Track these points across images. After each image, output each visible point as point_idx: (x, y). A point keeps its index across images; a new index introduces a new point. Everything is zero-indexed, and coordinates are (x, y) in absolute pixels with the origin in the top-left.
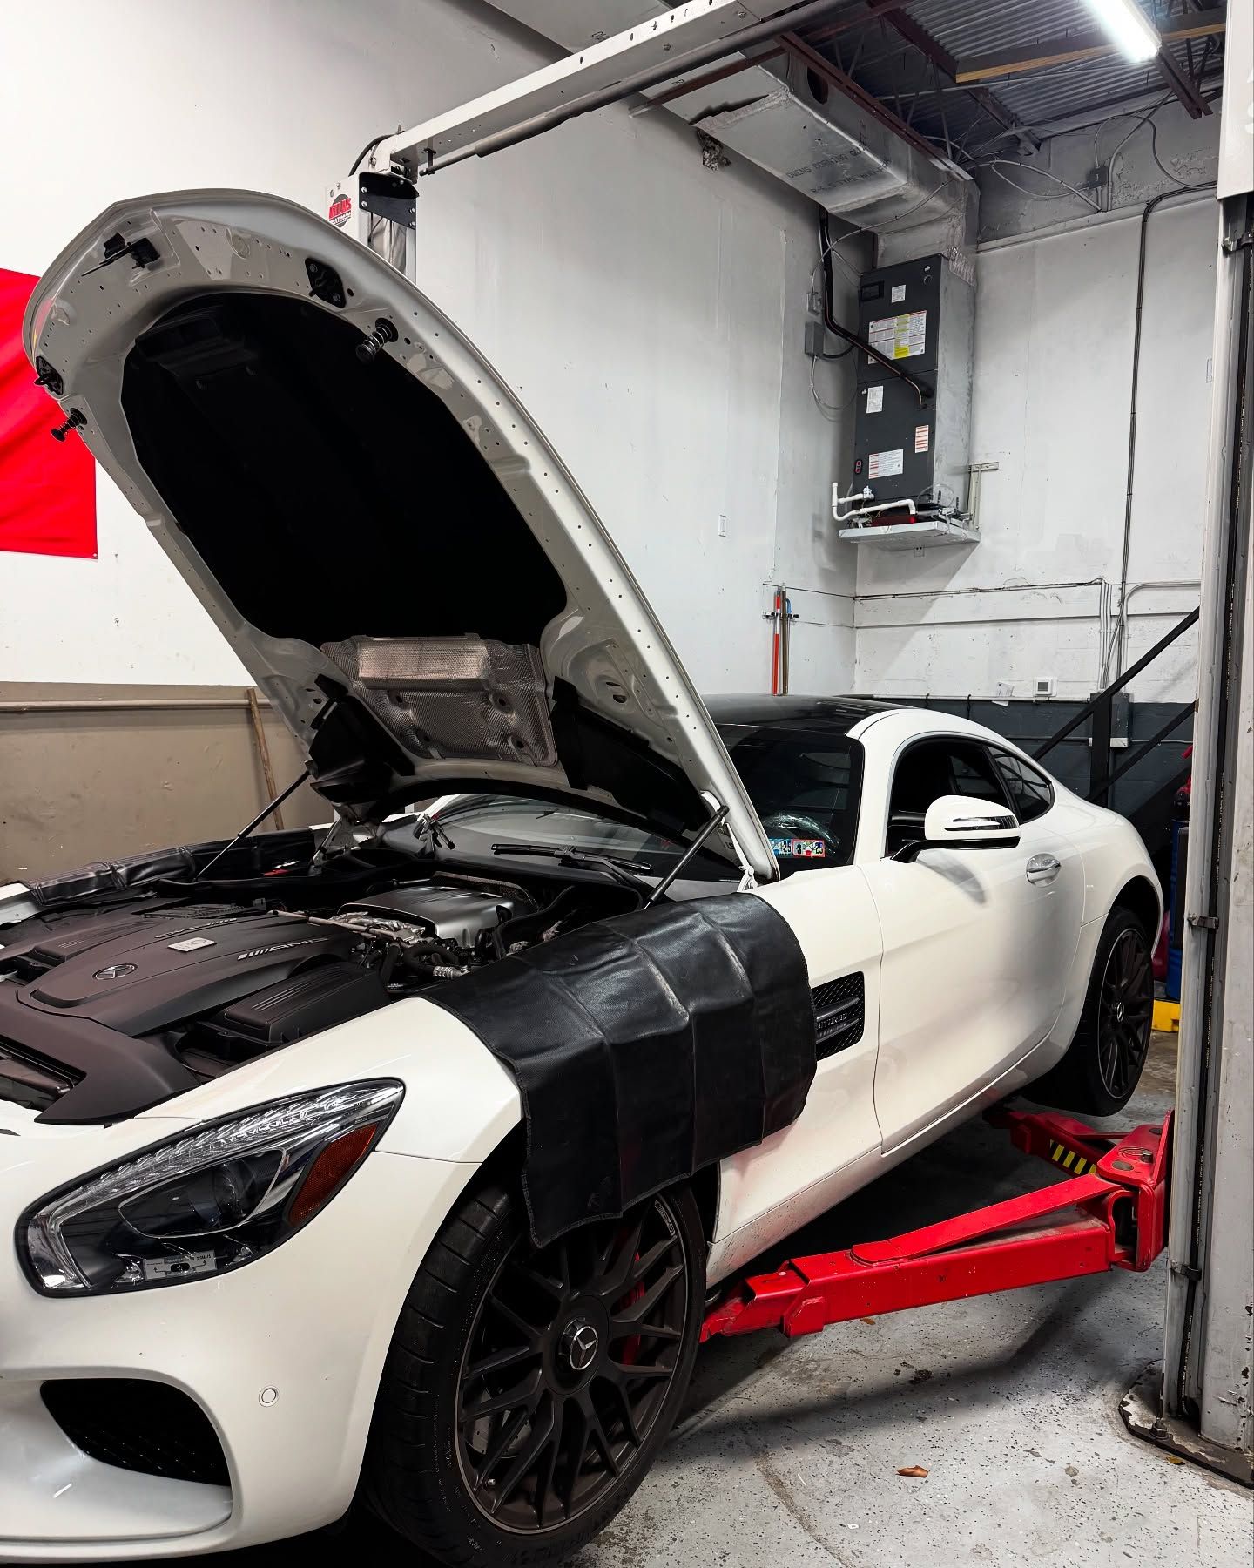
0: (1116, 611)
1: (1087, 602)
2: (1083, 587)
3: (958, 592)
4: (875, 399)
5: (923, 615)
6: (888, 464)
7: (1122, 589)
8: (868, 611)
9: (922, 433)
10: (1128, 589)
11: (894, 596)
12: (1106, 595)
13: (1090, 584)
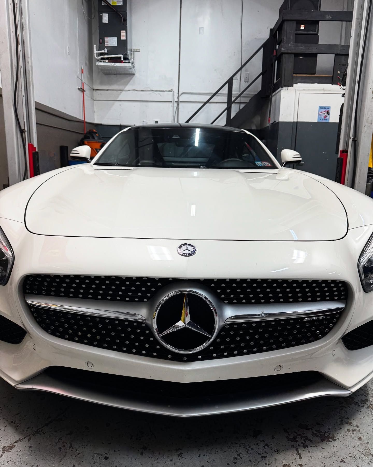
0: (177, 100)
1: (168, 96)
2: (167, 92)
3: (129, 91)
4: (105, 18)
5: (118, 97)
6: (112, 42)
7: (178, 93)
8: (99, 94)
9: (123, 33)
10: (180, 93)
11: (108, 90)
12: (174, 95)
13: (169, 91)
